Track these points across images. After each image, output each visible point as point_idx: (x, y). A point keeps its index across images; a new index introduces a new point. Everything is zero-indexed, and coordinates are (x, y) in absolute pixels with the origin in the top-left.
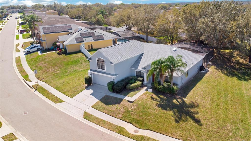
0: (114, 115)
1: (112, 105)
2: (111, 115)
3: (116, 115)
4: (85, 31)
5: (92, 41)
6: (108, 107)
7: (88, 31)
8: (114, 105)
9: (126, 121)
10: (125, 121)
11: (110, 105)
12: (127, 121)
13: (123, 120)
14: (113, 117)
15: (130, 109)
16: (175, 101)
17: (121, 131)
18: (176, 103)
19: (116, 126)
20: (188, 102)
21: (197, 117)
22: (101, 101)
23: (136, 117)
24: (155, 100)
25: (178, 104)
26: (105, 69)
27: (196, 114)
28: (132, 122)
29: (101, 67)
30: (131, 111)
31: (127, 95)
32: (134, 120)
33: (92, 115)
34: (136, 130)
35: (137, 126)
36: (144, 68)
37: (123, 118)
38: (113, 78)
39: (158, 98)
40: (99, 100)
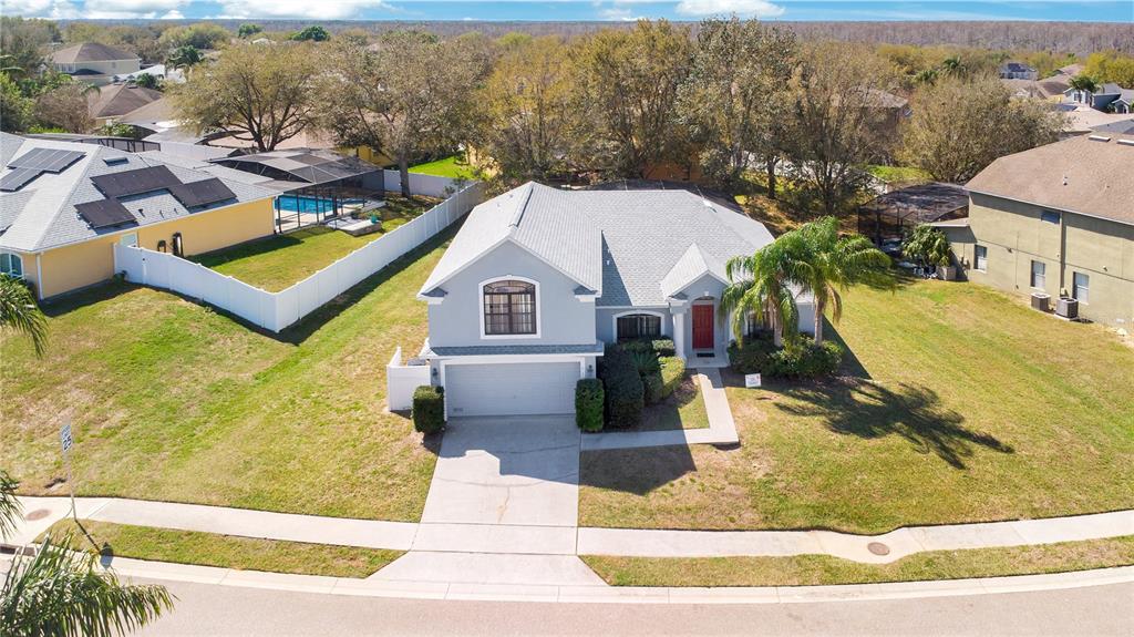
0: (721, 521)
1: (667, 486)
2: (708, 526)
3: (732, 520)
4: (110, 163)
5: (178, 217)
6: (655, 498)
7: (125, 161)
8: (676, 482)
9: (796, 526)
10: (792, 530)
11: (660, 489)
12: (798, 524)
13: (776, 526)
14: (722, 530)
15: (760, 475)
16: (857, 396)
17: (833, 573)
18: (872, 402)
19: (791, 559)
20: (895, 389)
21: (973, 430)
22: (590, 484)
23: (812, 498)
24: (802, 412)
25: (880, 403)
26: (534, 332)
27: (961, 420)
28: (819, 522)
29: (511, 324)
30: (769, 480)
31: (677, 425)
32: (820, 511)
33: (637, 559)
34: (871, 547)
35: (854, 527)
36: (681, 295)
37: (773, 522)
38: (583, 365)
39: (802, 403)
40: (579, 484)
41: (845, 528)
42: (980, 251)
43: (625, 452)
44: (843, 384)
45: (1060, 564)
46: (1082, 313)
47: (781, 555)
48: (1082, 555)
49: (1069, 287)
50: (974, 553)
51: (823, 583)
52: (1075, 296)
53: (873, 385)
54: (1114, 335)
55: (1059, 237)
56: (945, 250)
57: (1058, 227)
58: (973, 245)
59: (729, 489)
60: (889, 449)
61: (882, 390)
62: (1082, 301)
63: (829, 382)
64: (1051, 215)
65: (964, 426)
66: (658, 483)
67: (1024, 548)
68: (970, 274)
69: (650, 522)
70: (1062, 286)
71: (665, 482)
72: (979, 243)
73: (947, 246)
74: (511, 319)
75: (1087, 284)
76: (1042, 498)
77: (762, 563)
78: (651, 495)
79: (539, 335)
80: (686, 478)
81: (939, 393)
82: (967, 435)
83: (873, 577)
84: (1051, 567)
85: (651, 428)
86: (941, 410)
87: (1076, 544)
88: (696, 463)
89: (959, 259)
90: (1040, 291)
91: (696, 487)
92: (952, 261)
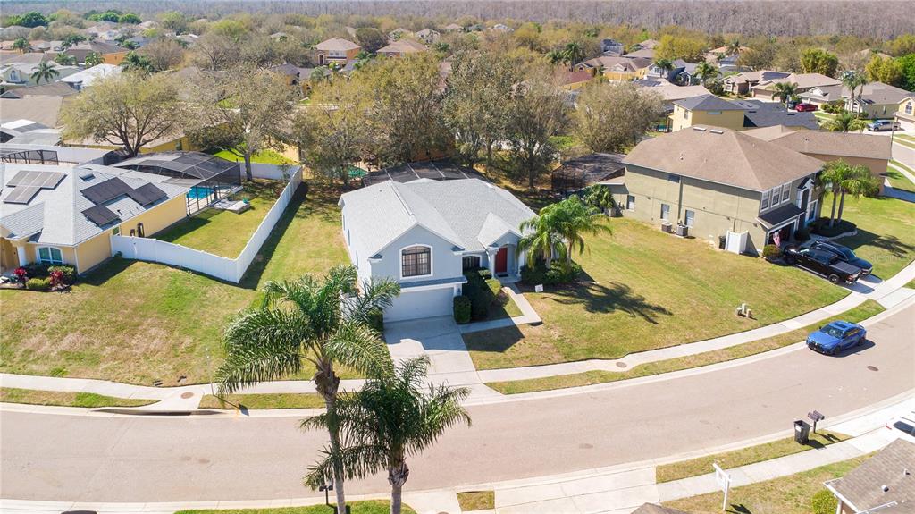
1: (513, 347)
2: (539, 364)
3: (550, 360)
4: (85, 180)
5: (141, 213)
6: (509, 353)
7: (93, 177)
8: (517, 344)
10: (579, 361)
11: (510, 348)
12: (581, 358)
13: (571, 360)
14: (546, 365)
15: (556, 337)
16: (591, 292)
17: (605, 378)
18: (600, 294)
19: (583, 374)
20: (609, 286)
21: (651, 304)
22: (474, 349)
23: (585, 345)
24: (567, 302)
25: (604, 294)
26: (429, 273)
27: (644, 299)
28: (591, 356)
29: (416, 270)
30: (562, 339)
31: (506, 316)
32: (590, 351)
33: (512, 382)
34: (618, 364)
35: (607, 357)
36: (494, 245)
37: (569, 358)
38: (455, 289)
39: (566, 298)
40: (468, 350)
41: (603, 357)
42: (631, 199)
43: (486, 333)
44: (582, 286)
45: (703, 362)
46: (690, 233)
47: (577, 372)
48: (711, 358)
49: (683, 219)
50: (664, 362)
51: (602, 382)
52: (686, 224)
53: (597, 285)
54: (708, 245)
55: (679, 190)
56: (609, 199)
57: (679, 185)
58: (626, 196)
59: (544, 345)
60: (615, 317)
61: (602, 287)
62: (689, 226)
63: (576, 286)
64: (674, 178)
65: (646, 302)
66: (508, 346)
67: (686, 357)
68: (624, 212)
69: (511, 364)
70: (679, 218)
71: (511, 345)
72: (630, 194)
73: (611, 196)
74: (417, 267)
75: (693, 217)
76: (689, 334)
77: (571, 377)
78: (507, 352)
79: (432, 275)
80: (521, 341)
81: (630, 286)
82: (649, 307)
83: (623, 377)
84: (699, 364)
85: (493, 319)
86: (633, 295)
87: (708, 353)
88: (524, 334)
89: (618, 204)
90: (666, 221)
91: (527, 346)
92: (614, 205)
